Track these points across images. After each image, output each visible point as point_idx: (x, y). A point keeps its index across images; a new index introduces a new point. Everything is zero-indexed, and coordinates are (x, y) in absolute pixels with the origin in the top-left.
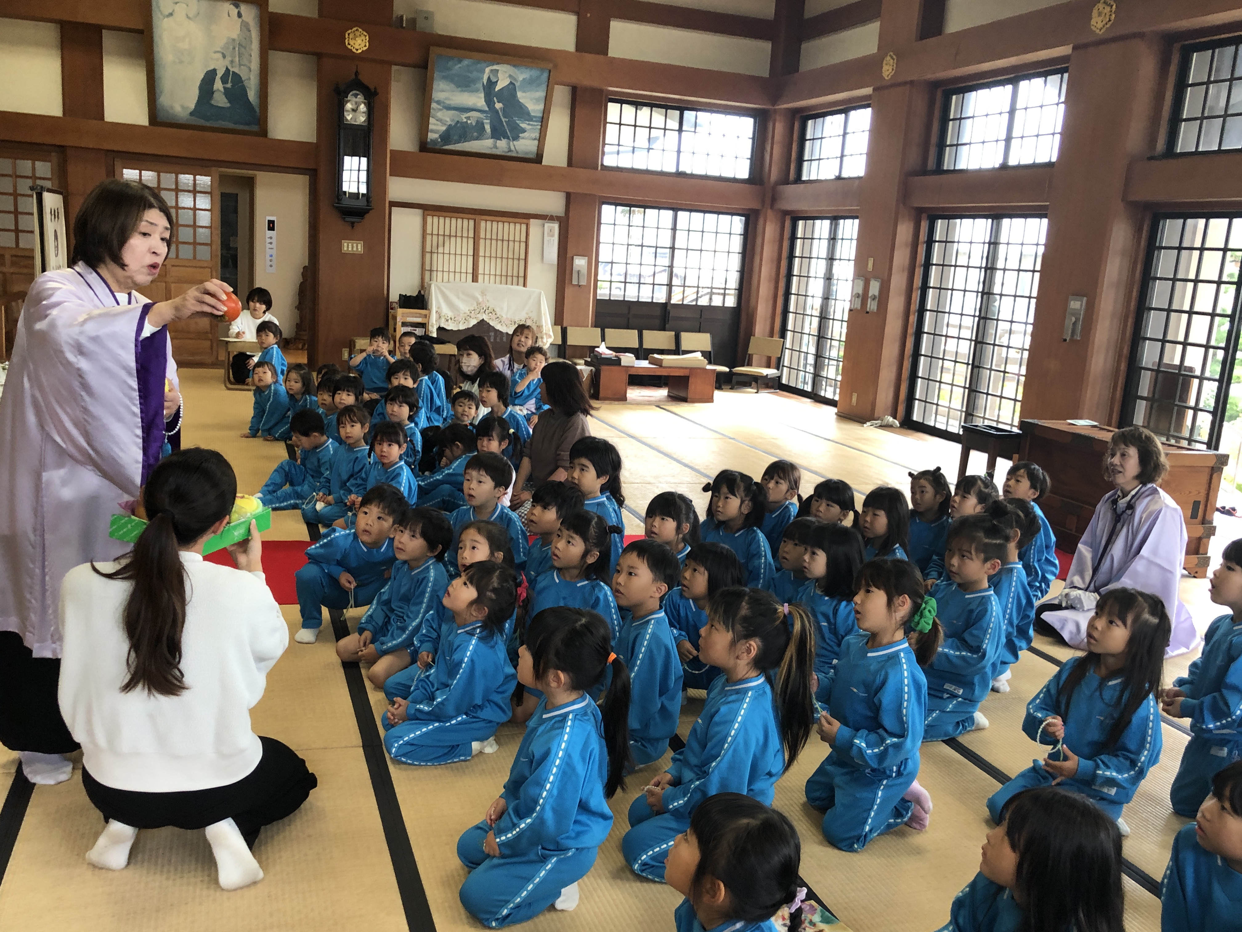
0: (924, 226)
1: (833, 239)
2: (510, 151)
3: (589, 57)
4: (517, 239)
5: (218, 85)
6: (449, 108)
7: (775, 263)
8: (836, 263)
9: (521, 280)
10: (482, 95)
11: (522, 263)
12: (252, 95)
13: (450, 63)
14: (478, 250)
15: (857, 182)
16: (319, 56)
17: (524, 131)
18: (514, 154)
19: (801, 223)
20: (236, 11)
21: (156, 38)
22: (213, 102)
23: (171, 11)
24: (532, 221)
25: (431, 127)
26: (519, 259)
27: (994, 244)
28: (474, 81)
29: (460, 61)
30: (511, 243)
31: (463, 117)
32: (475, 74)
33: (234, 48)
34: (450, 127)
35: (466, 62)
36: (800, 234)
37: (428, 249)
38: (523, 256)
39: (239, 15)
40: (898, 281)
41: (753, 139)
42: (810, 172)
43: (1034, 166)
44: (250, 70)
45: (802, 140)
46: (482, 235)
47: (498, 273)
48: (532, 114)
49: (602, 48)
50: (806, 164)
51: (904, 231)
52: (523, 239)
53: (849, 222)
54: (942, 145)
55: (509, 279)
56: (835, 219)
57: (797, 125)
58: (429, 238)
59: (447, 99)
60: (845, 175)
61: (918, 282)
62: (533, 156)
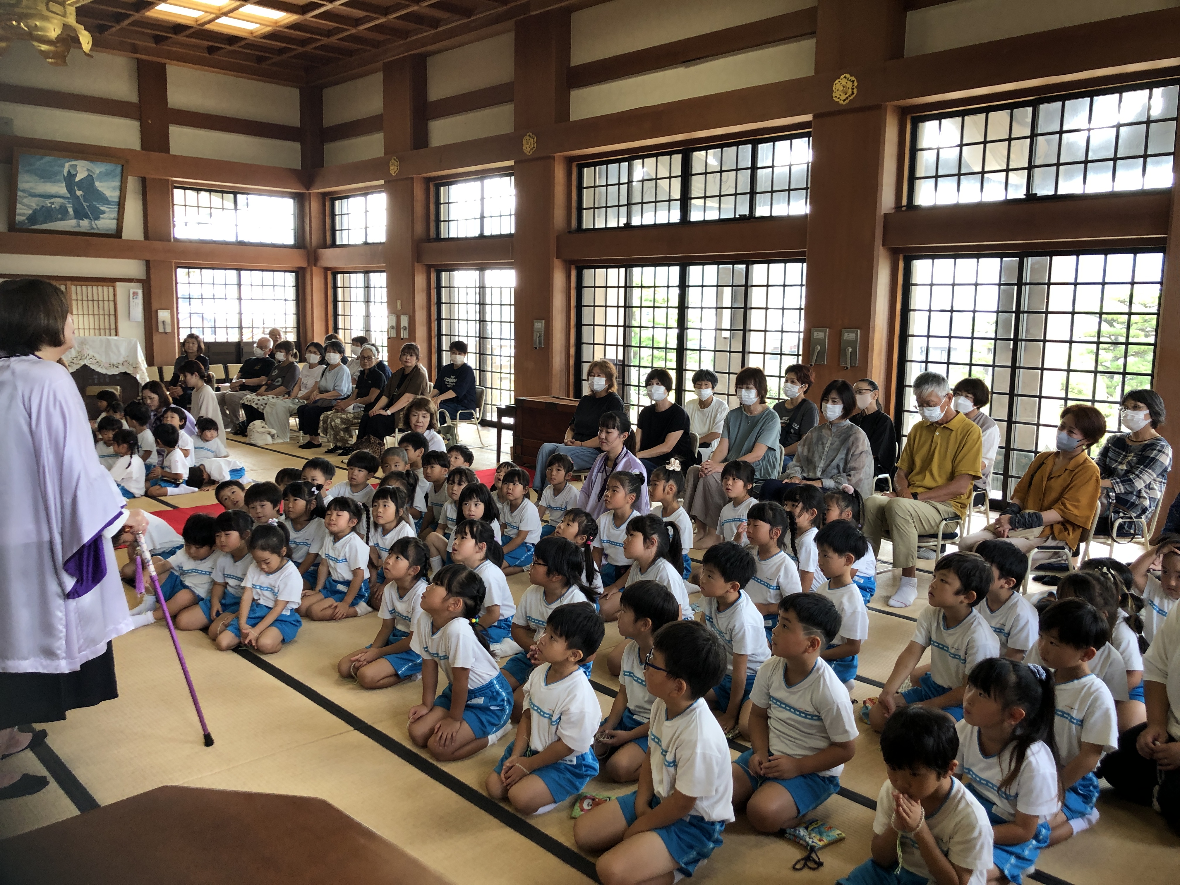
0: (433, 276)
1: (367, 287)
2: (93, 228)
3: (155, 155)
4: (106, 298)
6: (34, 195)
7: (324, 306)
8: (371, 304)
9: (113, 332)
10: (64, 185)
11: (112, 318)
13: (33, 160)
15: (380, 247)
17: (103, 212)
18: (96, 231)
19: (339, 276)
24: (118, 284)
25: (18, 211)
26: (109, 315)
27: (482, 288)
28: (56, 174)
29: (42, 159)
30: (101, 303)
31: (48, 203)
32: (56, 168)
34: (35, 212)
35: (48, 159)
36: (340, 284)
38: (112, 312)
40: (420, 316)
41: (294, 214)
42: (342, 238)
43: (501, 236)
45: (333, 215)
46: (74, 297)
47: (92, 327)
48: (110, 199)
49: (163, 146)
50: (337, 232)
51: (420, 281)
52: (111, 298)
53: (377, 275)
54: (438, 221)
55: (102, 331)
56: (366, 272)
57: (328, 204)
59: (31, 188)
60: (370, 241)
61: (434, 316)
62: (114, 232)
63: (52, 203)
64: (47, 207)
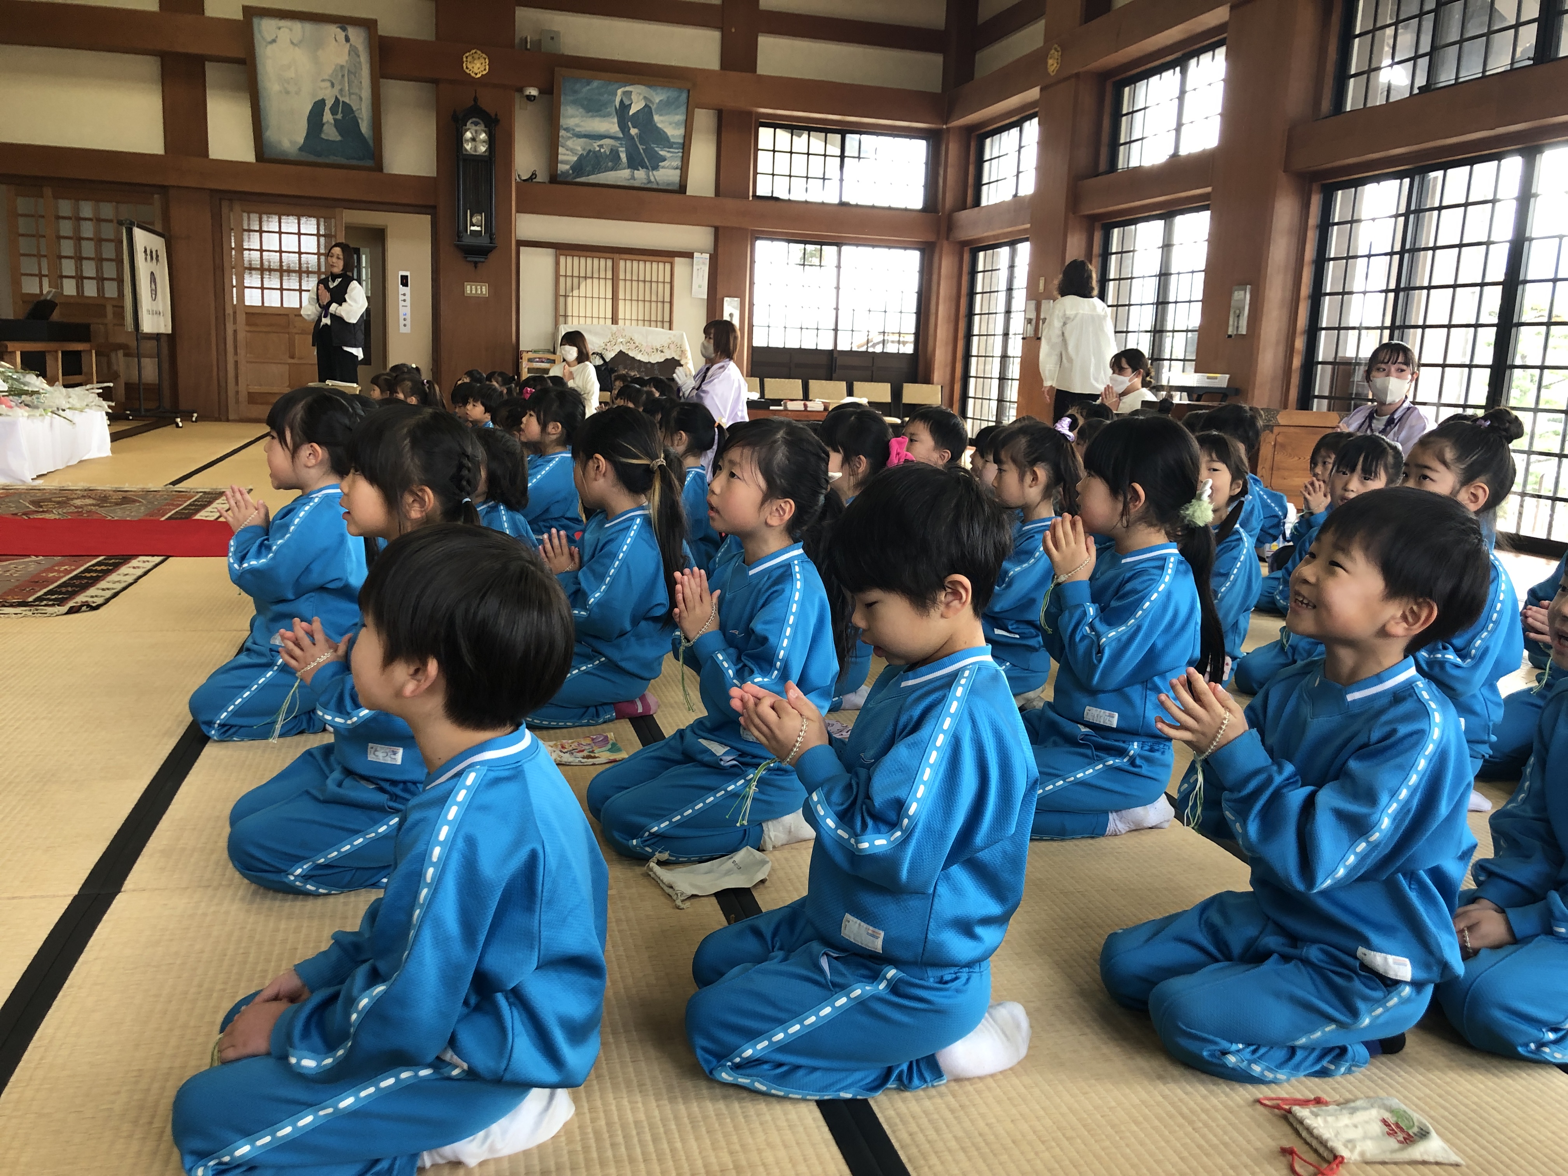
0: (1098, 237)
1: (1012, 267)
3: (733, 75)
4: (661, 279)
5: (328, 117)
7: (954, 300)
8: (1013, 293)
9: (667, 325)
10: (616, 120)
11: (667, 306)
12: (365, 127)
13: (578, 86)
14: (618, 293)
15: (1029, 201)
16: (435, 81)
17: (664, 159)
18: (655, 186)
19: (980, 255)
20: (344, 34)
21: (260, 68)
22: (323, 136)
23: (273, 37)
24: (677, 260)
25: (560, 157)
26: (663, 302)
27: (1167, 246)
28: (605, 105)
29: (588, 84)
30: (654, 285)
31: (596, 146)
32: (606, 97)
33: (343, 76)
34: (581, 157)
35: (595, 84)
36: (980, 267)
37: (562, 292)
38: (667, 299)
39: (347, 39)
41: (927, 164)
42: (989, 196)
43: (1202, 155)
44: (361, 99)
45: (980, 162)
46: (622, 276)
47: (641, 318)
48: (673, 140)
49: (750, 64)
50: (984, 188)
52: (668, 279)
53: (1023, 245)
54: (1114, 144)
55: (653, 323)
56: (1012, 244)
57: (973, 145)
58: (562, 280)
59: (577, 125)
60: (1020, 194)
62: (676, 187)
63: (601, 146)
64: (594, 152)
